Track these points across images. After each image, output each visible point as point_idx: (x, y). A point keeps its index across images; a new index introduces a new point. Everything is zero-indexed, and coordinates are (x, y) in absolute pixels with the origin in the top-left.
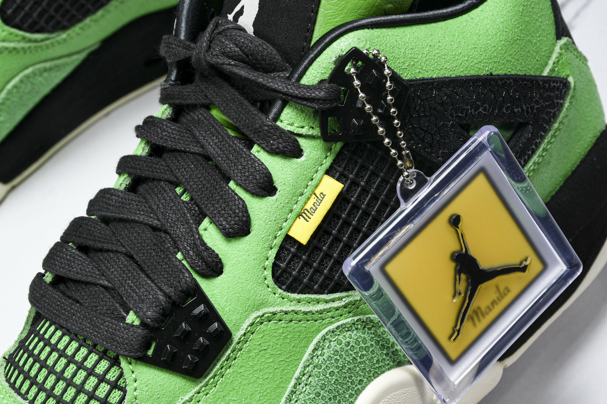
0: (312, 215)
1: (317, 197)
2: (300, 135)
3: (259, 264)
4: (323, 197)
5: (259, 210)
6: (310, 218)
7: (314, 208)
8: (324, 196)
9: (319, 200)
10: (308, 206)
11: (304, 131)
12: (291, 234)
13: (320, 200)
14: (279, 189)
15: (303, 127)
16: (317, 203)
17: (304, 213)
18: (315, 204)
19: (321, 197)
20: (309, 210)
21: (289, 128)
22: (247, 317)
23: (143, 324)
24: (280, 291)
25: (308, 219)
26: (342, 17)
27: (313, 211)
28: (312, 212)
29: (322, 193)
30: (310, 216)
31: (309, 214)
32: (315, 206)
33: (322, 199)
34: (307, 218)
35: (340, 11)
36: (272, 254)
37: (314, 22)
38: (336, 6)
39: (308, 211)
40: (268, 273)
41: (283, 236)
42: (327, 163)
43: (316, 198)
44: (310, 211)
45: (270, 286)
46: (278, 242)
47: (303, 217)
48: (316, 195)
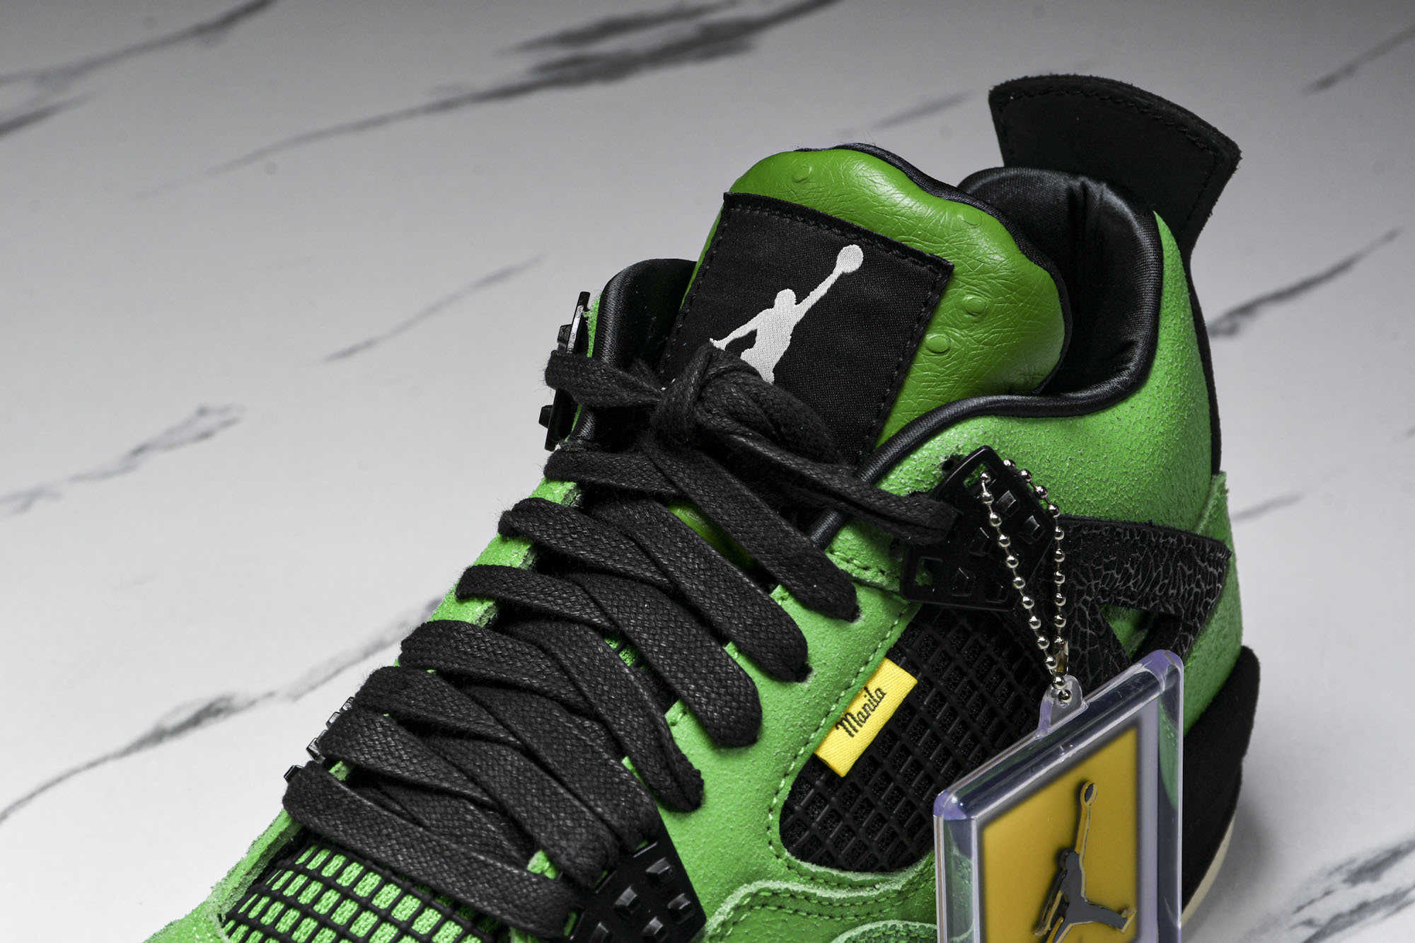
0: (861, 726)
1: (870, 695)
2: (862, 583)
3: (764, 801)
4: (881, 696)
5: (776, 704)
6: (856, 731)
7: (865, 714)
8: (884, 694)
9: (875, 700)
10: (855, 709)
11: (868, 576)
12: (822, 754)
13: (875, 703)
14: (816, 671)
15: (866, 568)
16: (871, 706)
17: (847, 721)
18: (867, 707)
19: (878, 697)
20: (855, 716)
21: (843, 566)
22: (729, 892)
23: (566, 877)
24: (787, 854)
25: (853, 732)
26: (948, 387)
27: (863, 719)
28: (861, 720)
29: (879, 690)
30: (857, 727)
31: (854, 724)
32: (866, 711)
33: (878, 700)
34: (850, 729)
35: (946, 376)
36: (786, 785)
37: (897, 386)
38: (942, 366)
39: (853, 718)
40: (774, 818)
41: (807, 756)
42: (893, 636)
43: (868, 697)
44: (857, 719)
45: (774, 841)
46: (796, 766)
47: (845, 728)
48: (868, 692)
